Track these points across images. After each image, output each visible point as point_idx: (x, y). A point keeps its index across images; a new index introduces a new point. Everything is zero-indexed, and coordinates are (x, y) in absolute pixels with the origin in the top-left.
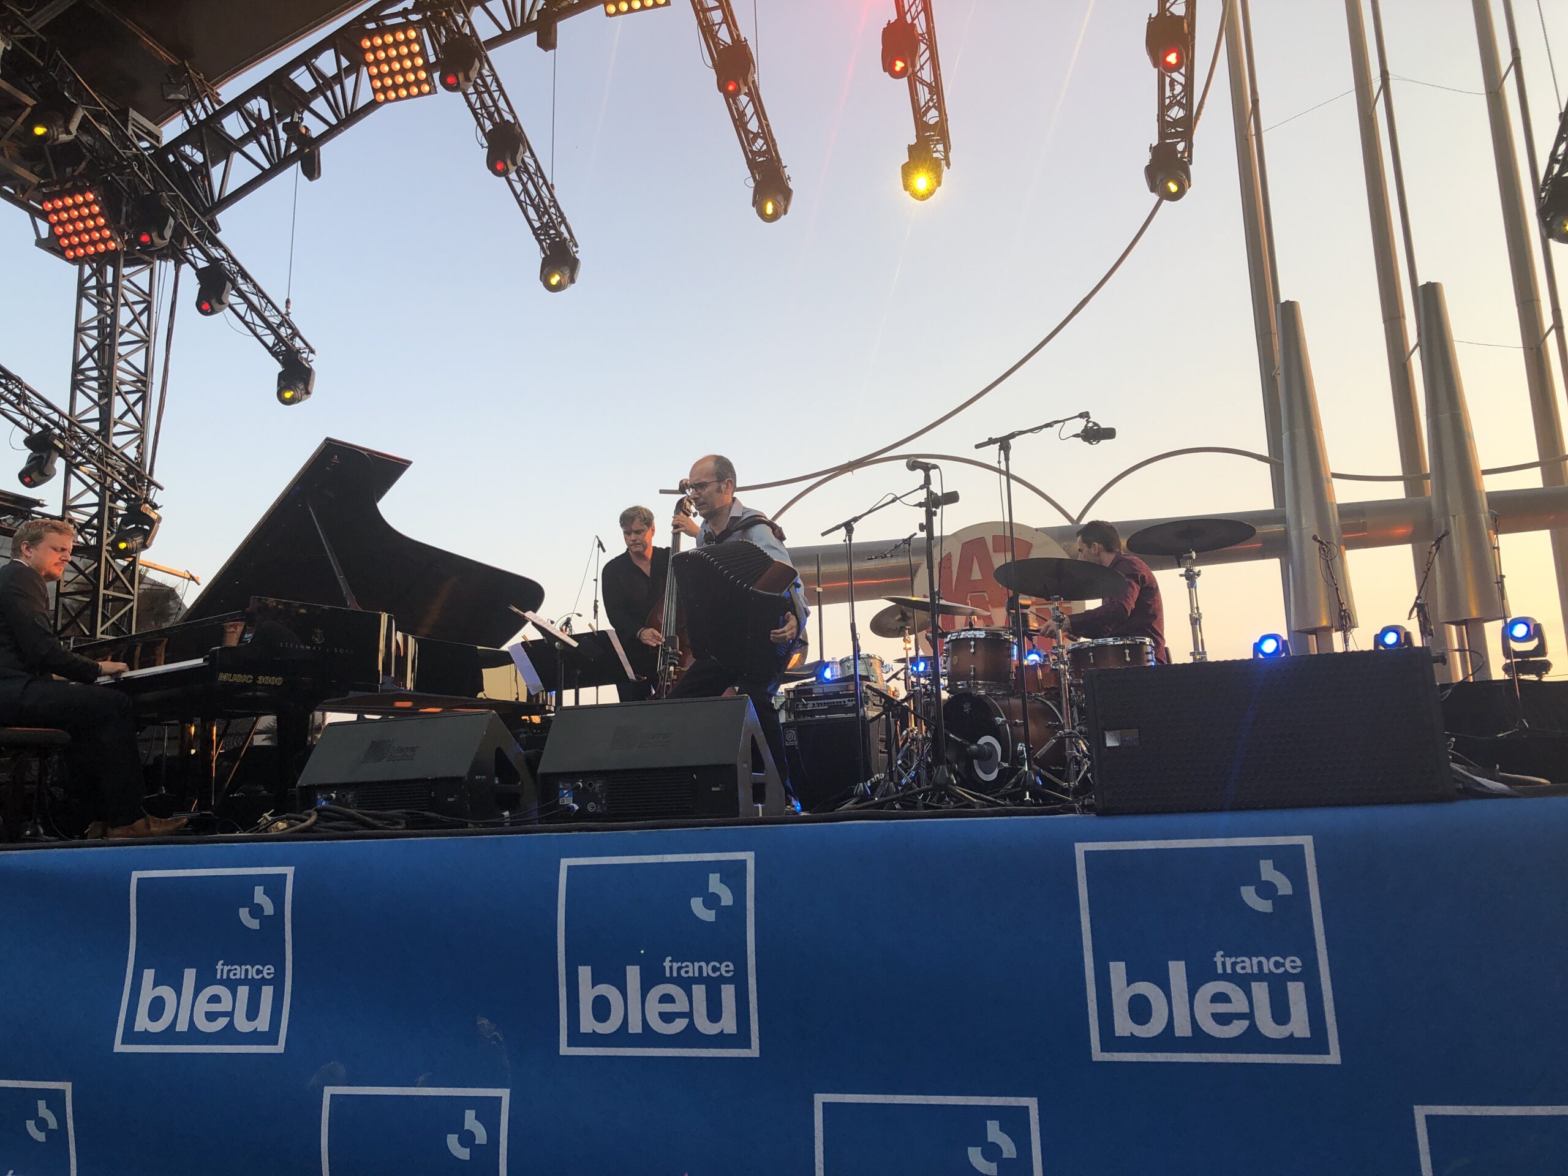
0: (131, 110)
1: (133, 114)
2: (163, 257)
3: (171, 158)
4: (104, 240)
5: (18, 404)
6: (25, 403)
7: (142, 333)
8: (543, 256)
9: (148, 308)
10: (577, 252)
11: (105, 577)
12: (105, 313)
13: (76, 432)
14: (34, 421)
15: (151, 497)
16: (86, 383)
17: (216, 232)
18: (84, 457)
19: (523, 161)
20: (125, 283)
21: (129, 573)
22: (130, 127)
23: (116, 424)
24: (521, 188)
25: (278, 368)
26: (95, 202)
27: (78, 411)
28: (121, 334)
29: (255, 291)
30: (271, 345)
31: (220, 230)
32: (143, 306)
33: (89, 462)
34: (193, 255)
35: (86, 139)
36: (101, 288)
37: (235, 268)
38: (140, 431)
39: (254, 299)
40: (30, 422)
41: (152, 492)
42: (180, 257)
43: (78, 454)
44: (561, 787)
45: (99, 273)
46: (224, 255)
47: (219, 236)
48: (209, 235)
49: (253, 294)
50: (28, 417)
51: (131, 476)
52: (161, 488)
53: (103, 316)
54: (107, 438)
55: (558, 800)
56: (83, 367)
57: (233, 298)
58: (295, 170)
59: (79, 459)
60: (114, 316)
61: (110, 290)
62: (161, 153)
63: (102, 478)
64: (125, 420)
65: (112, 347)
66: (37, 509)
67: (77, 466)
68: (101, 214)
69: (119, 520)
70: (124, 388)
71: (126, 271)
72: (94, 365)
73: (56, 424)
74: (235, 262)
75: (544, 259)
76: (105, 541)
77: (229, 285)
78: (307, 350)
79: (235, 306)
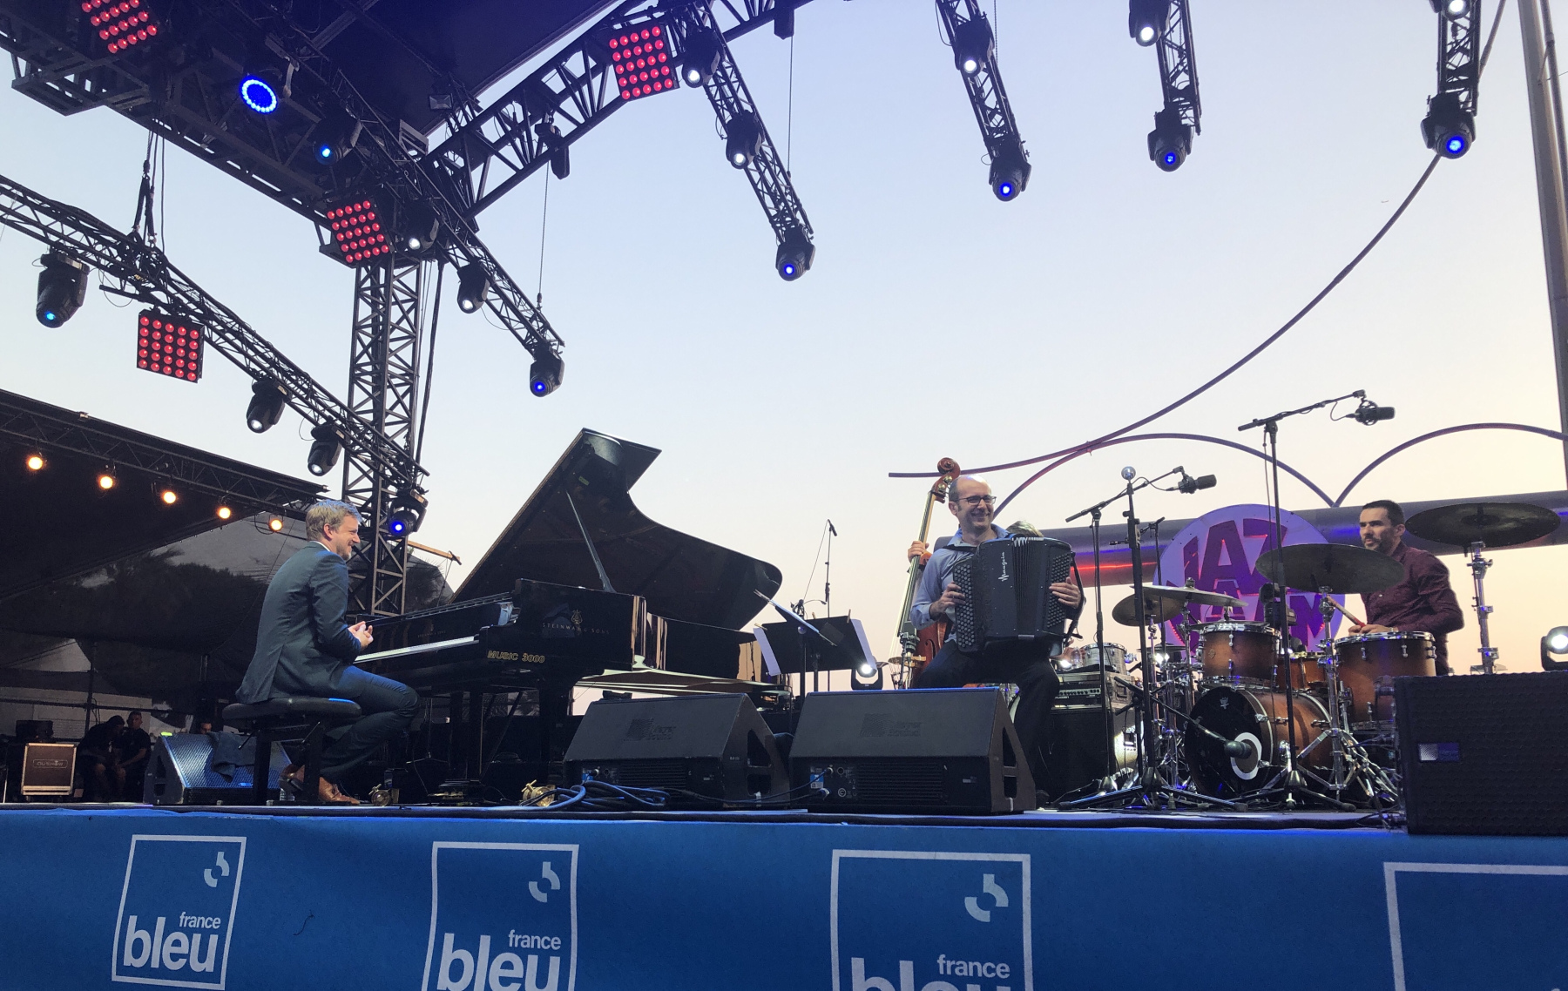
0: (401, 121)
1: (403, 125)
2: (429, 258)
3: (436, 164)
4: (378, 245)
5: (307, 398)
6: (313, 397)
7: (410, 330)
8: (779, 243)
9: (415, 307)
10: (812, 238)
11: (378, 557)
12: (378, 311)
13: (354, 423)
14: (320, 413)
15: (418, 482)
16: (362, 377)
17: (475, 232)
18: (361, 446)
19: (761, 149)
20: (396, 283)
21: (398, 553)
22: (401, 137)
23: (387, 414)
24: (759, 177)
25: (530, 360)
26: (371, 209)
27: (355, 404)
28: (392, 330)
29: (509, 287)
30: (524, 338)
31: (478, 230)
32: (411, 303)
33: (365, 450)
34: (455, 255)
35: (365, 152)
36: (375, 289)
37: (492, 266)
38: (408, 421)
39: (509, 294)
40: (316, 414)
41: (419, 479)
42: (443, 258)
43: (356, 443)
44: (812, 771)
45: (373, 275)
46: (482, 253)
47: (477, 235)
48: (468, 235)
49: (508, 289)
50: (315, 409)
51: (401, 463)
52: (427, 474)
53: (377, 314)
54: (380, 428)
55: (809, 785)
56: (359, 362)
57: (491, 295)
58: (546, 169)
59: (357, 447)
60: (387, 314)
61: (382, 290)
62: (427, 159)
63: (375, 464)
64: (395, 411)
65: (385, 342)
66: (321, 494)
67: (356, 454)
68: (376, 220)
69: (390, 504)
70: (395, 381)
71: (396, 272)
72: (369, 361)
73: (338, 416)
74: (493, 260)
75: (779, 247)
76: (379, 524)
77: (487, 283)
78: (557, 342)
79: (492, 302)
